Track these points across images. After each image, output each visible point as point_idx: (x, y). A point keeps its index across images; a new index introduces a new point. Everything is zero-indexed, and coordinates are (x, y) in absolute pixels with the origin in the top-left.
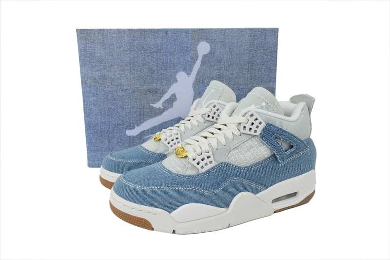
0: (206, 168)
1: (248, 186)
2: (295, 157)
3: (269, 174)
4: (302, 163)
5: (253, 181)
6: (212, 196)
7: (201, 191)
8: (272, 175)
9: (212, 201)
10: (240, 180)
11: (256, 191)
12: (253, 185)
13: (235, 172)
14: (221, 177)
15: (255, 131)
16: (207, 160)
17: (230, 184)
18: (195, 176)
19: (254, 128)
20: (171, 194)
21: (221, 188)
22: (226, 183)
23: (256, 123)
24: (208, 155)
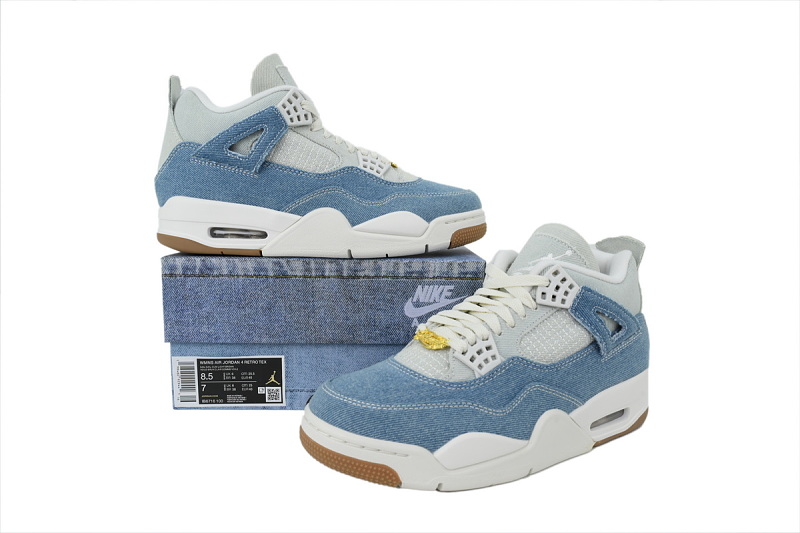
0: (487, 368)
1: (557, 398)
2: (624, 345)
5: (564, 389)
6: (503, 419)
7: (484, 410)
8: (592, 378)
9: (503, 428)
10: (544, 388)
11: (569, 408)
12: (565, 396)
13: (535, 374)
14: (513, 385)
15: (563, 301)
16: (486, 354)
17: (529, 397)
18: (469, 384)
19: (560, 295)
20: (432, 416)
21: (515, 404)
22: (523, 395)
23: (564, 287)
24: (487, 343)
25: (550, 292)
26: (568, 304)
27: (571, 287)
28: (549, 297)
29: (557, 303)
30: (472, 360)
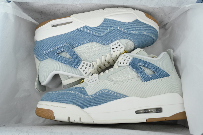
0: (116, 42)
1: (91, 30)
2: (56, 48)
3: (76, 37)
4: (50, 44)
5: (88, 33)
6: (115, 25)
7: (121, 29)
8: (73, 37)
9: (115, 23)
10: (97, 34)
11: (86, 27)
12: (88, 31)
13: (99, 39)
14: (108, 36)
15: (84, 63)
16: (115, 47)
17: (103, 32)
18: (122, 38)
19: (85, 66)
20: (137, 29)
21: (109, 30)
22: (105, 33)
23: (83, 68)
24: (114, 50)
25: (88, 67)
26: (83, 62)
27: (81, 68)
28: (89, 65)
29: (86, 63)
30: (119, 45)
